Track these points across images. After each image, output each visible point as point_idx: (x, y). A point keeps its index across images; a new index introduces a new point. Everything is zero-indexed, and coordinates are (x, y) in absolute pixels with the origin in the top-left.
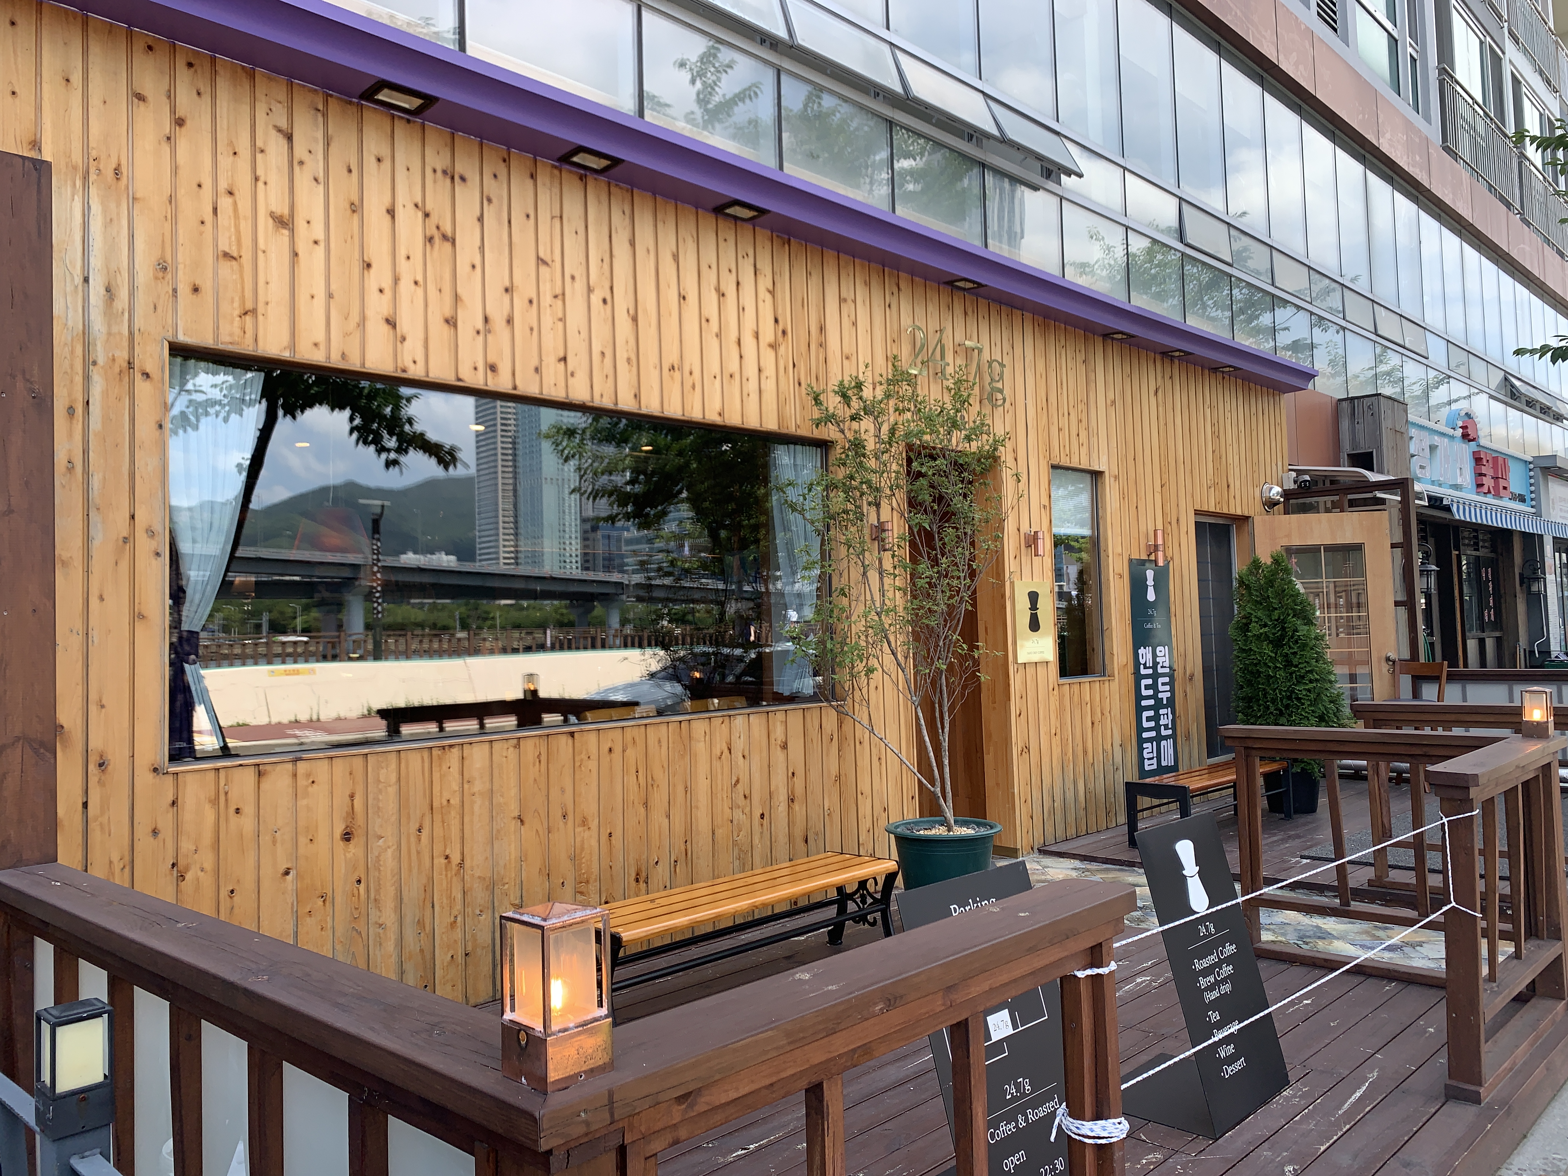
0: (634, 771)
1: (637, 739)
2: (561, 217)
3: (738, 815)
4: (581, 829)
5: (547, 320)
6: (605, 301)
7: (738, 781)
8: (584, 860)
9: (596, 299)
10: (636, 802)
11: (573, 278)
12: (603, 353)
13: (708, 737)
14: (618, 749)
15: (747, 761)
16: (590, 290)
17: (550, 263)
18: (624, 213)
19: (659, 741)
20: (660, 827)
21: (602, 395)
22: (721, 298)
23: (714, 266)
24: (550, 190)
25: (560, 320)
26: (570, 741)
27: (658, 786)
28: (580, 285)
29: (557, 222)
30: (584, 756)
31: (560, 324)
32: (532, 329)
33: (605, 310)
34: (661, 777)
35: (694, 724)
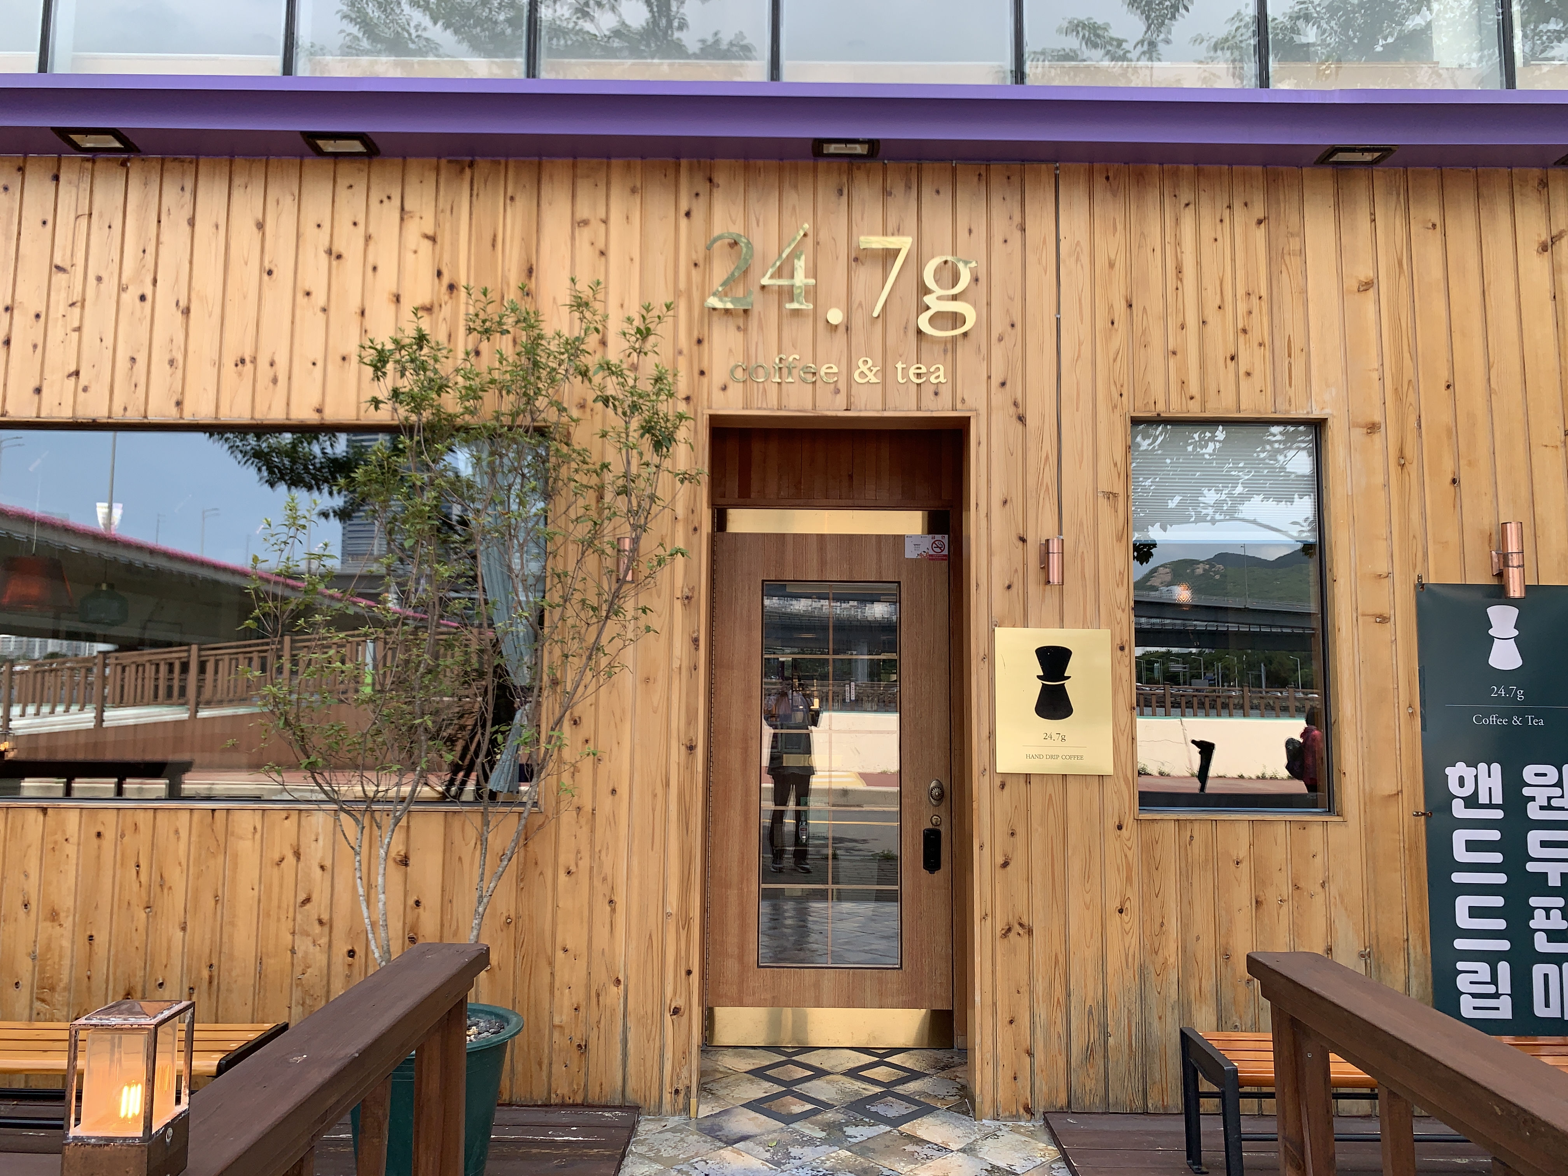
0: (133, 865)
1: (141, 826)
2: (90, 215)
3: (303, 945)
4: (48, 924)
5: (56, 333)
6: (143, 298)
7: (308, 900)
8: (49, 962)
9: (130, 298)
10: (134, 902)
11: (99, 279)
12: (133, 359)
13: (258, 836)
14: (109, 835)
15: (328, 875)
16: (122, 288)
17: (69, 268)
18: (183, 189)
19: (177, 832)
20: (169, 941)
21: (125, 409)
22: (334, 263)
23: (326, 225)
24: (78, 187)
25: (75, 330)
26: (41, 817)
27: (170, 888)
28: (110, 285)
29: (84, 221)
30: (59, 837)
31: (76, 335)
32: (35, 346)
33: (143, 308)
34: (177, 878)
35: (236, 816)
